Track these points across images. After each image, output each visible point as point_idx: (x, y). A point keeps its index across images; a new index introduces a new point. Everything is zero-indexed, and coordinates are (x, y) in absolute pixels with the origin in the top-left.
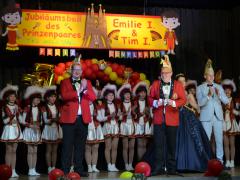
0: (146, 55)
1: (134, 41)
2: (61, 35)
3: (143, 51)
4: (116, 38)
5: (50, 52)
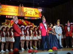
0: (34, 18)
1: (31, 15)
2: (12, 12)
3: (33, 17)
4: (26, 14)
5: (9, 17)
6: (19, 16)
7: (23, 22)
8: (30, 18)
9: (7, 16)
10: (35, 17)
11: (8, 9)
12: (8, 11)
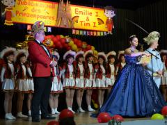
0: (95, 34)
1: (88, 24)
3: (93, 31)
4: (77, 22)
6: (58, 26)
7: (67, 43)
8: (85, 33)
9: (29, 27)
10: (97, 31)
11: (32, 7)
12: (31, 13)
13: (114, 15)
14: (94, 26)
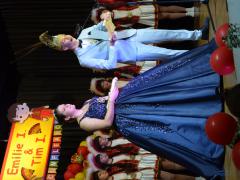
0: (57, 139)
1: (39, 152)
3: (52, 142)
4: (32, 172)
8: (53, 157)
10: (53, 136)
13: (25, 104)
14: (44, 140)
